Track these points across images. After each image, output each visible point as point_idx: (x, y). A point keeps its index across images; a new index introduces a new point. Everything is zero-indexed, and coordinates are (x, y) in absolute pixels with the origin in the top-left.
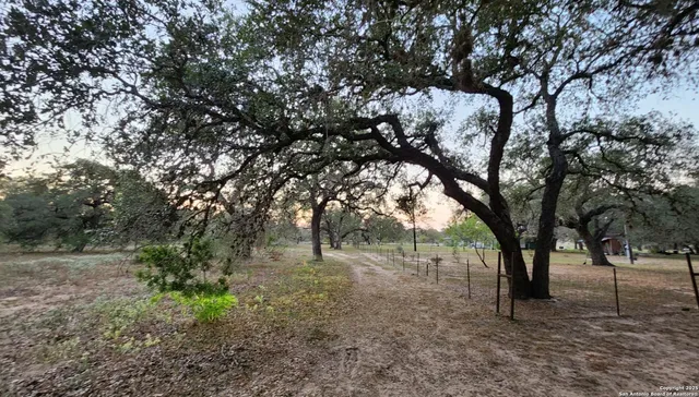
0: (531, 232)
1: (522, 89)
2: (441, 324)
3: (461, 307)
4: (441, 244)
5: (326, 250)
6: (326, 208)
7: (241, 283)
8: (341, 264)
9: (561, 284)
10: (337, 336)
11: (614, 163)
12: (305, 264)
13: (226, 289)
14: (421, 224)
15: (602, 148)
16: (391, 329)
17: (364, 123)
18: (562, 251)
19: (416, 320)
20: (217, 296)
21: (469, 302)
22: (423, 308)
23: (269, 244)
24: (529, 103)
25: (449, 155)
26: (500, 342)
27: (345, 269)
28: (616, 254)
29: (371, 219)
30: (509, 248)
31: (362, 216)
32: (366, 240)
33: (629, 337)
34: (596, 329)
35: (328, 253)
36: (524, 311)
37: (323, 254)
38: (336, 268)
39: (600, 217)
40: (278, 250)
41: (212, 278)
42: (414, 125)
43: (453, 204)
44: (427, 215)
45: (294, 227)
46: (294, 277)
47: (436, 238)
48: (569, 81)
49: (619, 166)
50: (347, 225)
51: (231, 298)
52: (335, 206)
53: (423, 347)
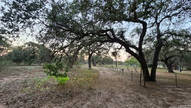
0: (150, 63)
1: (150, 21)
2: (124, 87)
3: (130, 83)
4: (124, 65)
5: (92, 66)
6: (92, 55)
7: (70, 74)
8: (96, 70)
9: (159, 77)
10: (95, 89)
11: (176, 43)
12: (87, 70)
13: (66, 76)
14: (118, 60)
15: (173, 39)
16: (110, 88)
17: (104, 31)
18: (159, 68)
19: (117, 86)
20: (64, 77)
21: (132, 82)
22: (119, 83)
23: (77, 64)
24: (151, 25)
25: (127, 40)
26: (141, 93)
27: (97, 72)
28: (175, 69)
29: (104, 58)
30: (144, 67)
31: (102, 57)
32: (103, 64)
33: (180, 93)
34: (170, 91)
35: (93, 67)
36: (148, 85)
37: (91, 67)
38: (95, 71)
39: (171, 59)
40: (80, 66)
41: (63, 73)
42: (117, 32)
43: (128, 54)
44: (120, 57)
45: (84, 60)
46: (84, 73)
47: (122, 64)
48: (164, 19)
49: (178, 43)
50: (98, 60)
51: (67, 78)
52: (95, 54)
53: (119, 93)
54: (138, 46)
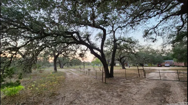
0: (110, 62)
1: (108, 29)
2: (89, 86)
3: (94, 81)
4: (91, 66)
5: (58, 69)
6: (59, 56)
7: (27, 81)
8: (63, 72)
9: (116, 74)
10: (59, 94)
11: (126, 46)
12: (51, 73)
13: (19, 84)
15: (124, 44)
16: (76, 90)
17: (69, 33)
18: (117, 66)
19: (83, 86)
20: (15, 87)
21: (96, 80)
22: (85, 83)
23: (39, 68)
24: (110, 32)
25: (92, 43)
26: (102, 89)
27: (64, 74)
28: (127, 66)
29: (72, 59)
30: (105, 66)
31: (69, 59)
32: (71, 65)
33: (128, 84)
34: (122, 83)
35: (59, 70)
36: (108, 81)
37: (58, 70)
38: (61, 74)
39: (124, 58)
40: (42, 69)
42: (83, 35)
44: (87, 58)
45: (48, 63)
46: (47, 77)
47: (90, 64)
48: (117, 28)
49: (127, 47)
50: (65, 61)
51: (21, 87)
52: (61, 56)
53: (84, 93)
54: (100, 49)
